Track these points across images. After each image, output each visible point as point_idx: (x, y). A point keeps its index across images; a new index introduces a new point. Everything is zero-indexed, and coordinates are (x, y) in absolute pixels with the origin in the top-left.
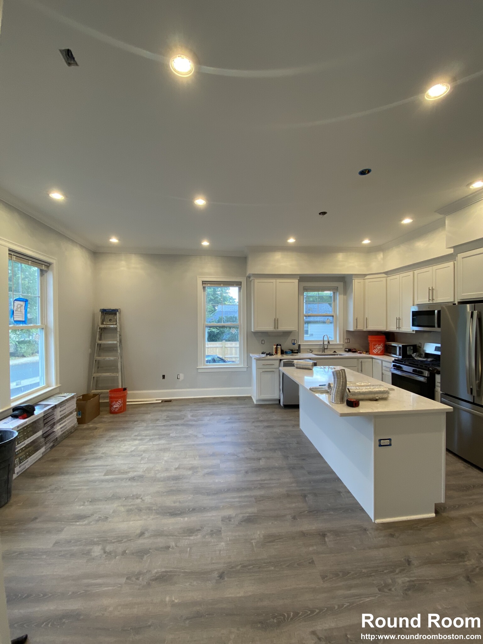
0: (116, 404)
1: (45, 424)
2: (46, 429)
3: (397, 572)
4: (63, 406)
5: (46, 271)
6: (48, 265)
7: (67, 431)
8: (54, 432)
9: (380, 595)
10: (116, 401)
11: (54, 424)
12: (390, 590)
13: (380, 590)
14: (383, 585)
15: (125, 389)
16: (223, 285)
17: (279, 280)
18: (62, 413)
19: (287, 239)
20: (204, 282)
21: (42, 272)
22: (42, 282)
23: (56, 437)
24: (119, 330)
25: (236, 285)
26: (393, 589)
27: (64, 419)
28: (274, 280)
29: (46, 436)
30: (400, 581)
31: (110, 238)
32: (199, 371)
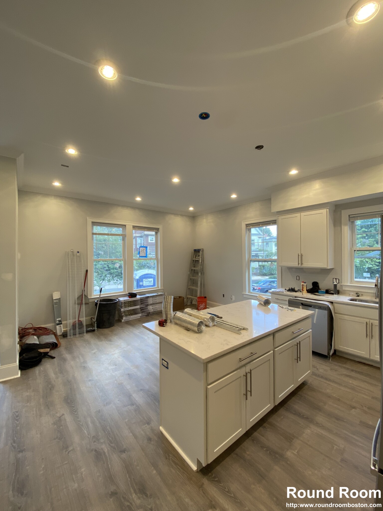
0: (201, 305)
1: (141, 304)
2: (142, 306)
3: (112, 445)
4: (154, 298)
5: (158, 232)
6: (158, 229)
7: (157, 311)
8: (148, 309)
9: (89, 437)
10: (202, 304)
11: (148, 305)
12: (94, 442)
13: (94, 437)
14: (98, 438)
15: (205, 297)
16: (262, 225)
17: (303, 214)
18: (153, 301)
19: (289, 172)
20: (247, 225)
21: (156, 233)
22: (156, 238)
23: (149, 312)
24: (200, 261)
25: (272, 224)
26: (95, 443)
27: (155, 304)
28: (298, 215)
29: (142, 310)
30: (103, 446)
31: (189, 208)
32: (245, 296)
